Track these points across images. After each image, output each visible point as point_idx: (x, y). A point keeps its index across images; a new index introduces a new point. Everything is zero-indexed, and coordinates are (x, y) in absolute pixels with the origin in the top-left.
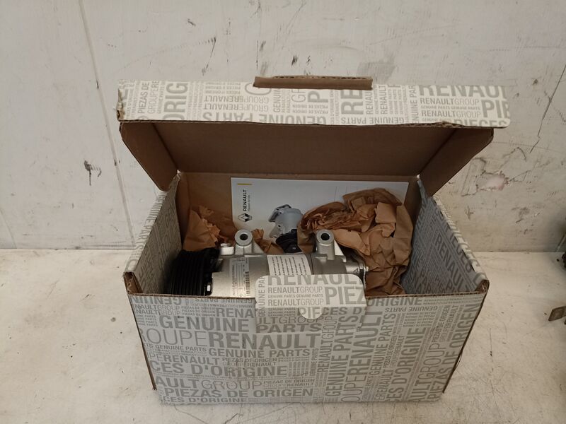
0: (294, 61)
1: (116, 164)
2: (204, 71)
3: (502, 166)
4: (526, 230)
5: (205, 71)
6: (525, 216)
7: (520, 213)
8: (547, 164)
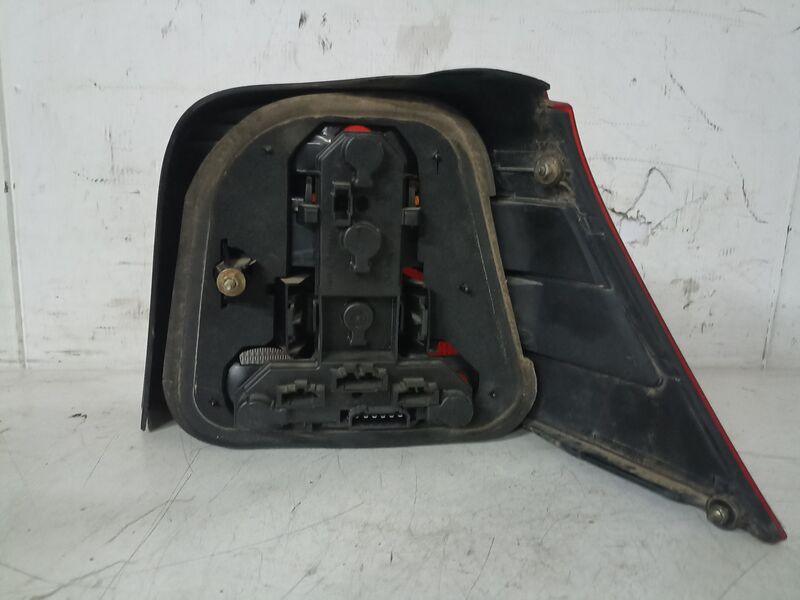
0: (302, 21)
1: (7, 189)
2: (164, 31)
3: (637, 200)
4: (703, 325)
5: (166, 32)
6: (694, 296)
7: (686, 291)
8: (705, 198)
